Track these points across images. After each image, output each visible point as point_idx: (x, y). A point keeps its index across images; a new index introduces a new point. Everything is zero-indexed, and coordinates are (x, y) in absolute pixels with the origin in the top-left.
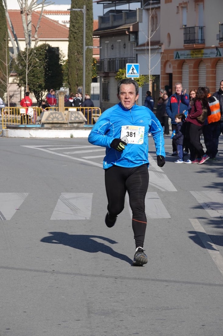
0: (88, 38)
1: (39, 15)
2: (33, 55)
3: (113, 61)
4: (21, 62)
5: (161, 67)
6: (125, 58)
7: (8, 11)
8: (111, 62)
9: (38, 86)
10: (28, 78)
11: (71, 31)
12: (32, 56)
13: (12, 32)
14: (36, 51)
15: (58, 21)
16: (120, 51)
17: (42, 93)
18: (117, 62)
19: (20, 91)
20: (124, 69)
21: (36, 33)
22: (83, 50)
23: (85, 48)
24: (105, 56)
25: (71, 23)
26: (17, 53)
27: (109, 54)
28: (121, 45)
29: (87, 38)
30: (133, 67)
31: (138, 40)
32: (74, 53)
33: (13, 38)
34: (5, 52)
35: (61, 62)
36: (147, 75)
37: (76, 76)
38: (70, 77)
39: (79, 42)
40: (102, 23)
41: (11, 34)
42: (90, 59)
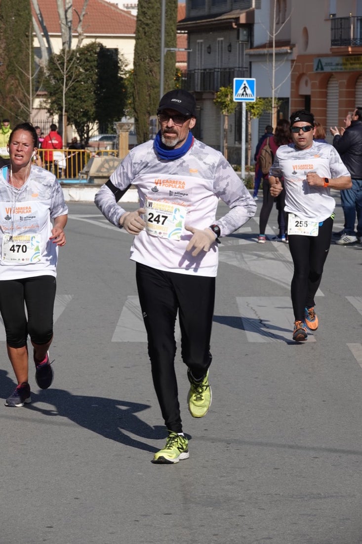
0: (168, 33)
2: (75, 61)
3: (210, 73)
4: (55, 73)
5: (292, 84)
6: (230, 69)
8: (207, 75)
9: (82, 113)
10: (65, 100)
11: (139, 22)
12: (73, 63)
13: (39, 23)
14: (80, 54)
15: (117, 4)
16: (222, 58)
17: (88, 126)
18: (217, 76)
19: (51, 121)
20: (229, 87)
21: (79, 25)
22: (160, 54)
23: (164, 50)
24: (197, 64)
25: (140, 9)
26: (48, 58)
27: (203, 61)
28: (223, 47)
29: (166, 35)
30: (245, 84)
31: (253, 38)
32: (144, 59)
33: (41, 32)
34: (27, 55)
35: (122, 74)
36: (268, 98)
37: (148, 98)
38: (137, 99)
39: (153, 40)
40: (192, 9)
41: (38, 24)
42: (172, 69)
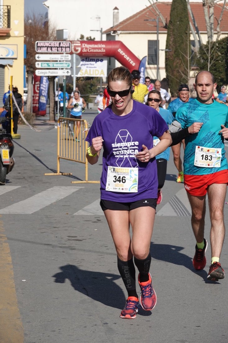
1: (221, 8)
2: (215, 48)
4: (203, 56)
7: (190, 3)
9: (220, 80)
12: (214, 50)
14: (218, 44)
21: (218, 27)
26: (199, 47)
33: (195, 31)
34: (187, 45)
41: (193, 26)
